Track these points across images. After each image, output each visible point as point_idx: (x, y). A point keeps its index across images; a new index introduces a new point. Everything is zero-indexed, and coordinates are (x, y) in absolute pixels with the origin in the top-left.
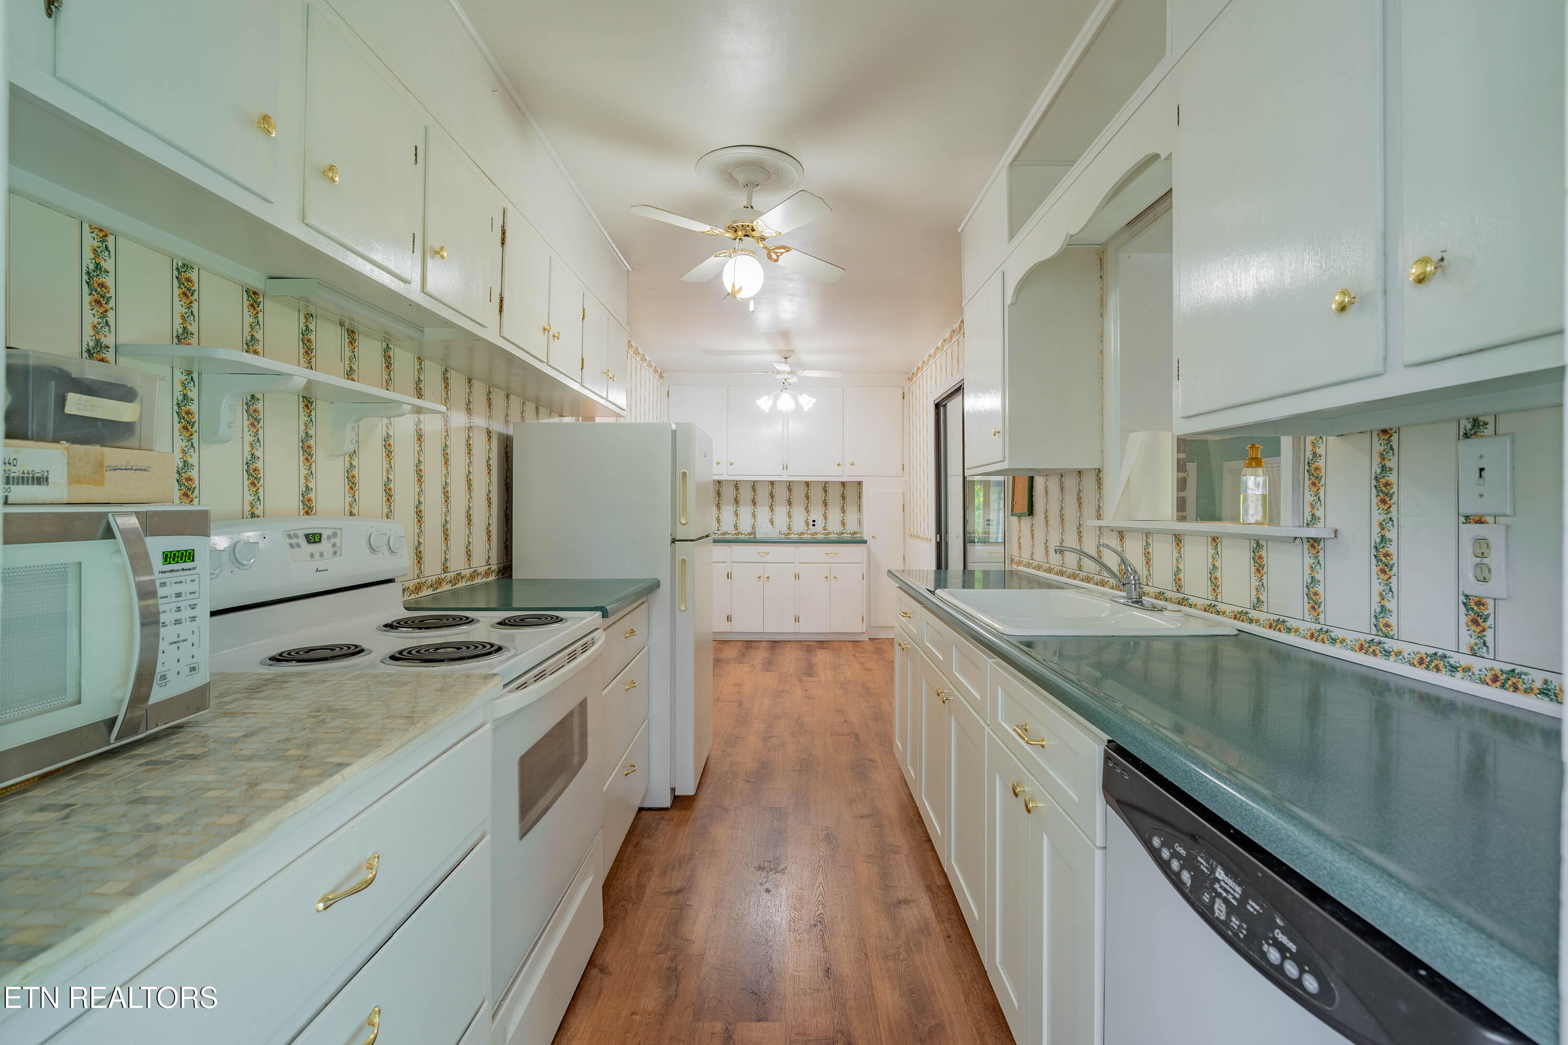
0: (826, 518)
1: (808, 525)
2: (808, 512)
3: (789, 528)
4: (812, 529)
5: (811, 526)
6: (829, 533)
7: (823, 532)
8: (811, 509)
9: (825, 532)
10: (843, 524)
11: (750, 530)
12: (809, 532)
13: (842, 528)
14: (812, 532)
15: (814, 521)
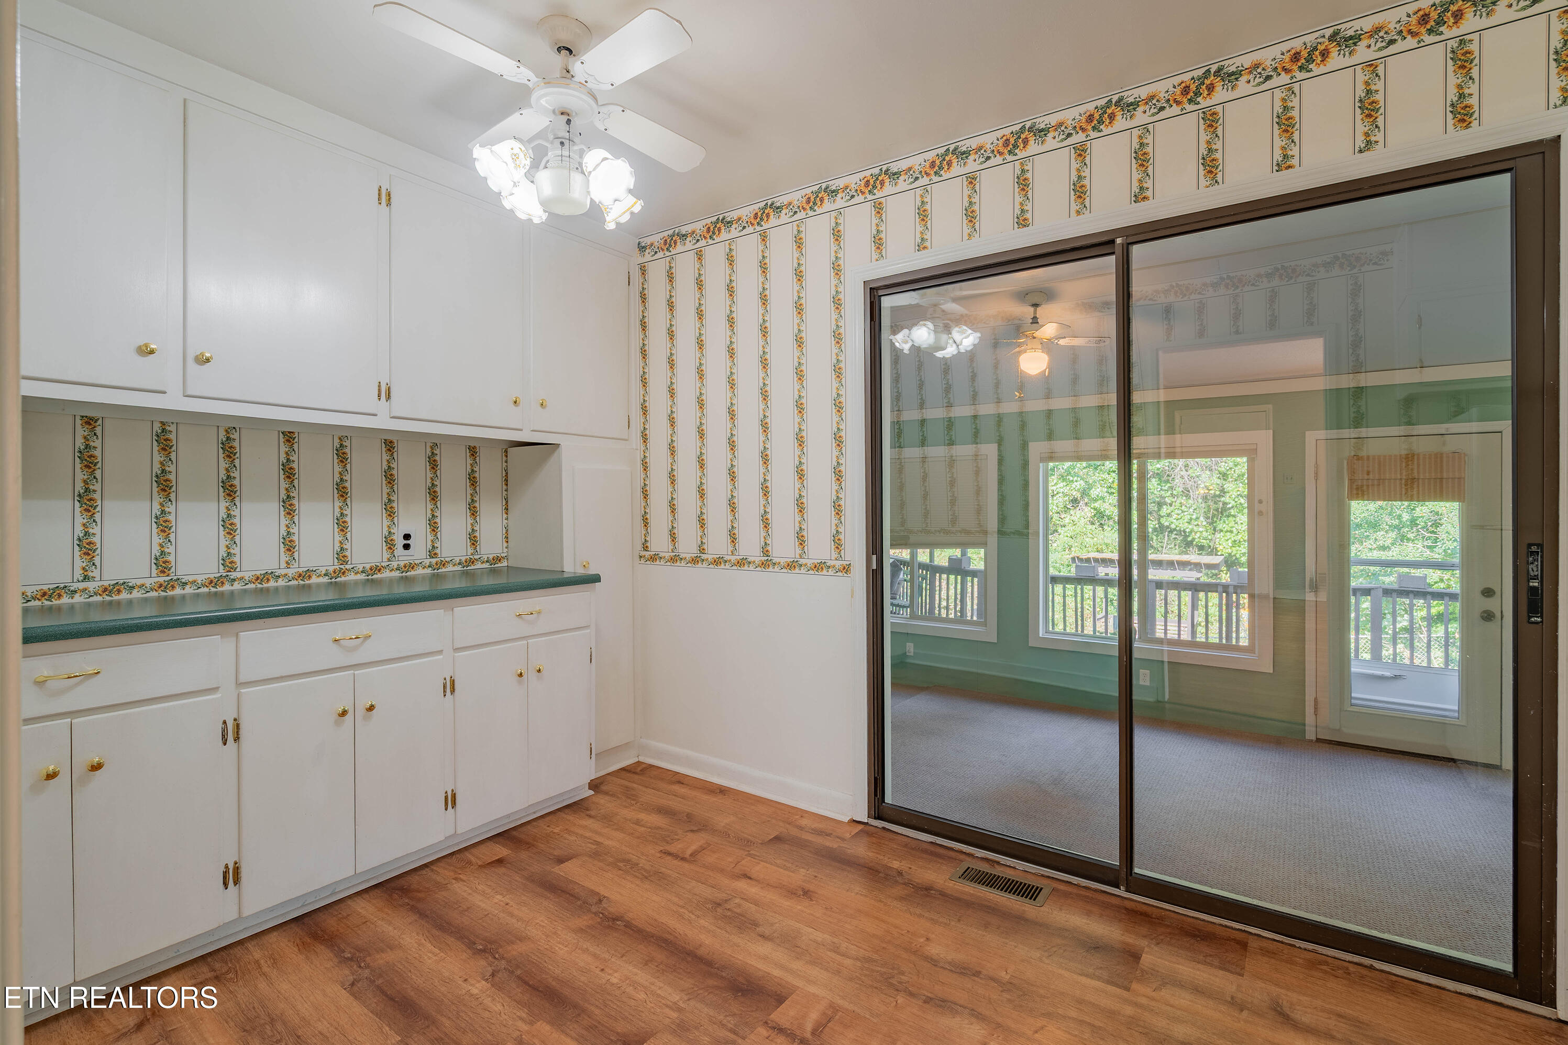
0: (434, 527)
1: (390, 545)
2: (391, 513)
3: (341, 556)
4: (403, 557)
5: (399, 550)
6: (443, 564)
7: (427, 562)
8: (401, 508)
9: (434, 561)
10: (473, 540)
11: (213, 569)
12: (395, 564)
13: (470, 551)
14: (402, 564)
15: (407, 537)
